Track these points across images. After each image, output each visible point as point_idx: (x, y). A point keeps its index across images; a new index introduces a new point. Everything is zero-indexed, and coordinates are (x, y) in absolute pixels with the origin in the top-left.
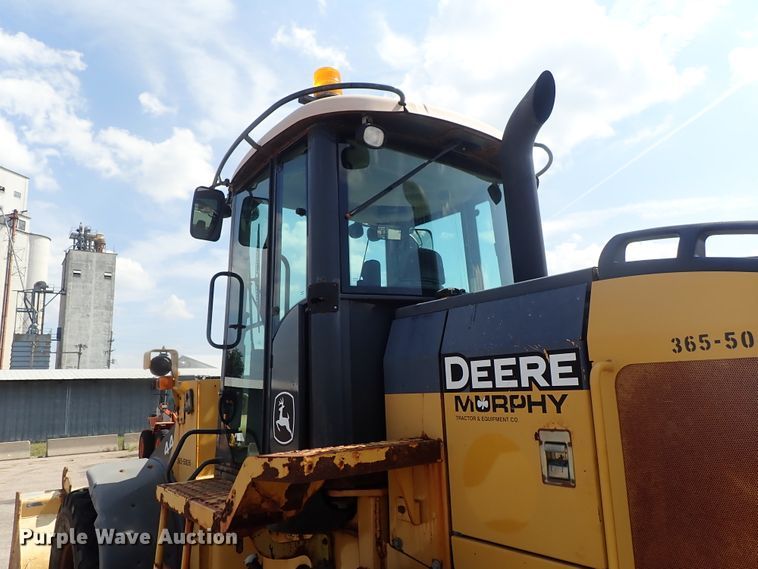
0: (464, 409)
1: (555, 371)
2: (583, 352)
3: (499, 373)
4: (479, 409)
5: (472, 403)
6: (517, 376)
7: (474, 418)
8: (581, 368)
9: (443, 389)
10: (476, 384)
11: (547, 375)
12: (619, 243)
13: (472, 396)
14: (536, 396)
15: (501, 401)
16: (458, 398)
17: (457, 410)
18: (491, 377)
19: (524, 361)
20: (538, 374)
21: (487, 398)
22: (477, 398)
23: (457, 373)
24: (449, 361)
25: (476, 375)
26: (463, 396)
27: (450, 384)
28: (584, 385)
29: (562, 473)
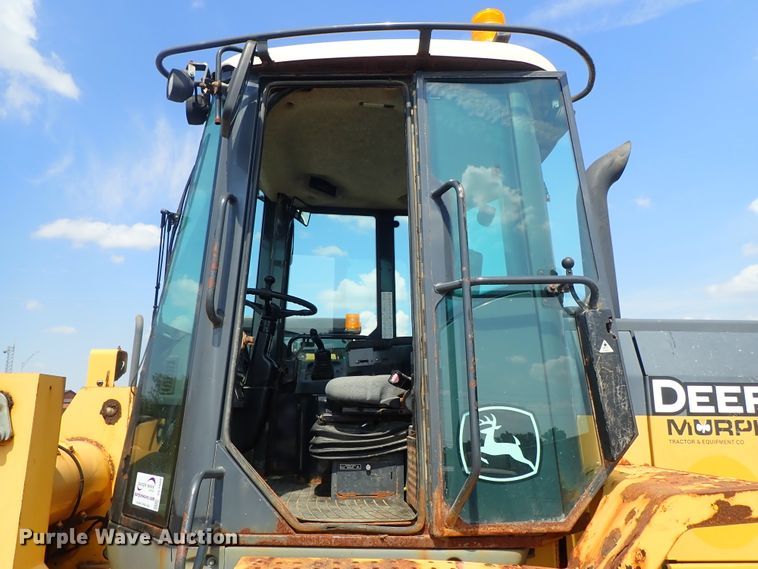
0: (680, 432)
3: (722, 399)
4: (700, 433)
5: (690, 428)
6: (741, 402)
7: (693, 441)
9: (650, 412)
10: (694, 408)
13: (690, 420)
16: (670, 422)
17: (670, 433)
18: (713, 402)
19: (749, 390)
21: (709, 422)
22: (696, 422)
23: (669, 396)
24: (658, 385)
25: (694, 399)
26: (679, 420)
27: (660, 406)
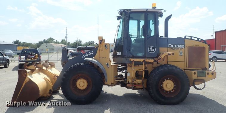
1: (182, 46)
2: (185, 45)
3: (176, 46)
6: (178, 46)
8: (184, 46)
9: (168, 47)
10: (173, 47)
11: (181, 47)
14: (180, 48)
15: (175, 49)
18: (175, 46)
19: (179, 45)
20: (180, 47)
23: (170, 46)
24: (169, 45)
25: (173, 46)
26: (171, 48)
27: (169, 47)
28: (184, 48)
29: (181, 55)
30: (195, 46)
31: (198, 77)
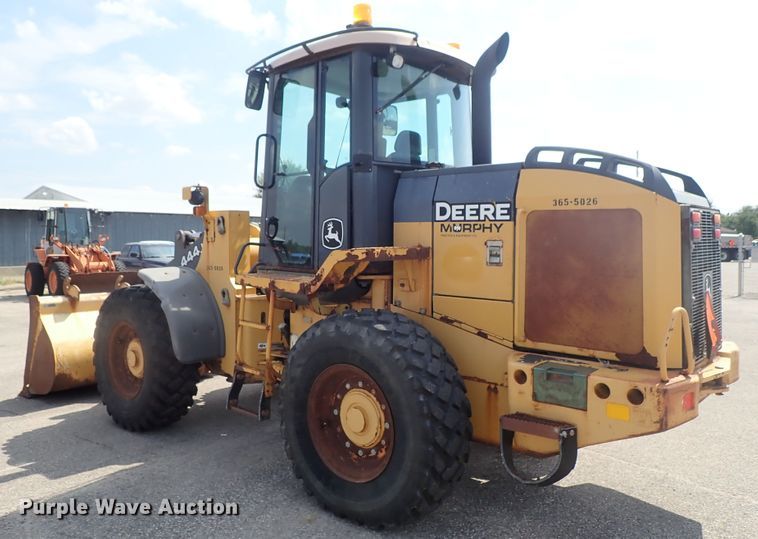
0: (446, 230)
2: (513, 204)
3: (468, 212)
4: (455, 231)
5: (451, 228)
6: (478, 214)
7: (452, 235)
8: (512, 212)
9: (434, 220)
10: (454, 218)
11: (494, 214)
12: (535, 152)
13: (451, 224)
14: (487, 224)
15: (467, 226)
16: (442, 225)
17: (442, 231)
18: (464, 214)
19: (483, 207)
20: (489, 214)
21: (460, 225)
22: (454, 225)
23: (443, 211)
24: (439, 205)
25: (454, 213)
26: (446, 224)
27: (439, 218)
28: (513, 219)
29: (496, 260)
30: (572, 207)
31: (541, 405)
